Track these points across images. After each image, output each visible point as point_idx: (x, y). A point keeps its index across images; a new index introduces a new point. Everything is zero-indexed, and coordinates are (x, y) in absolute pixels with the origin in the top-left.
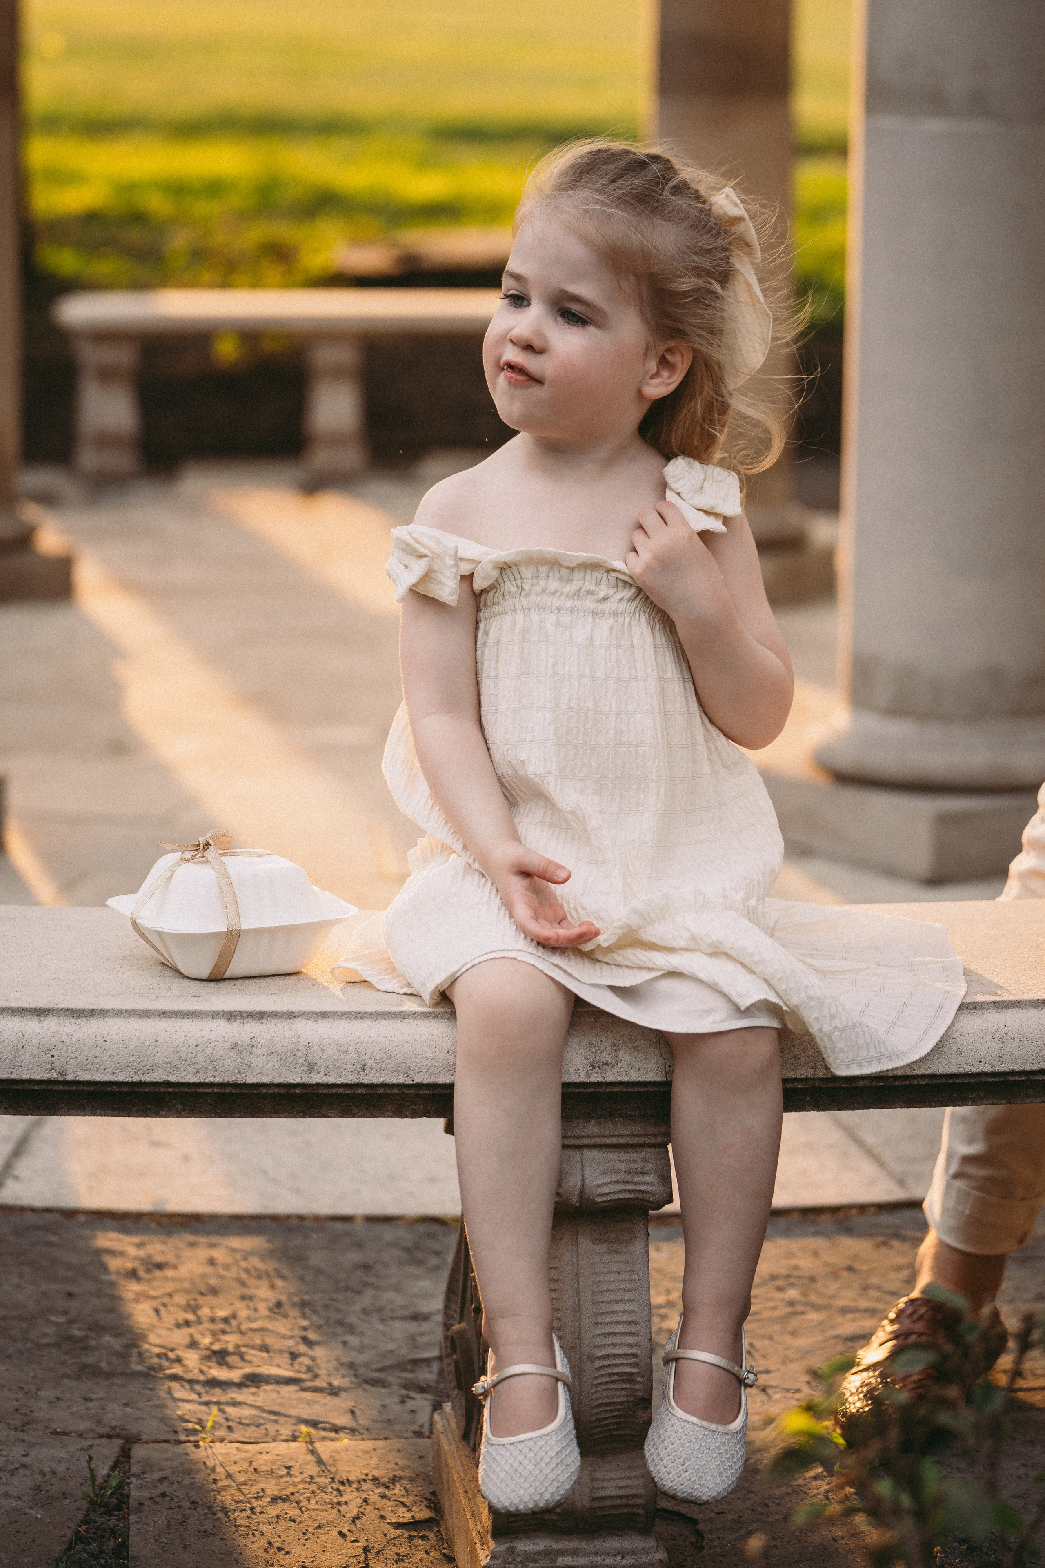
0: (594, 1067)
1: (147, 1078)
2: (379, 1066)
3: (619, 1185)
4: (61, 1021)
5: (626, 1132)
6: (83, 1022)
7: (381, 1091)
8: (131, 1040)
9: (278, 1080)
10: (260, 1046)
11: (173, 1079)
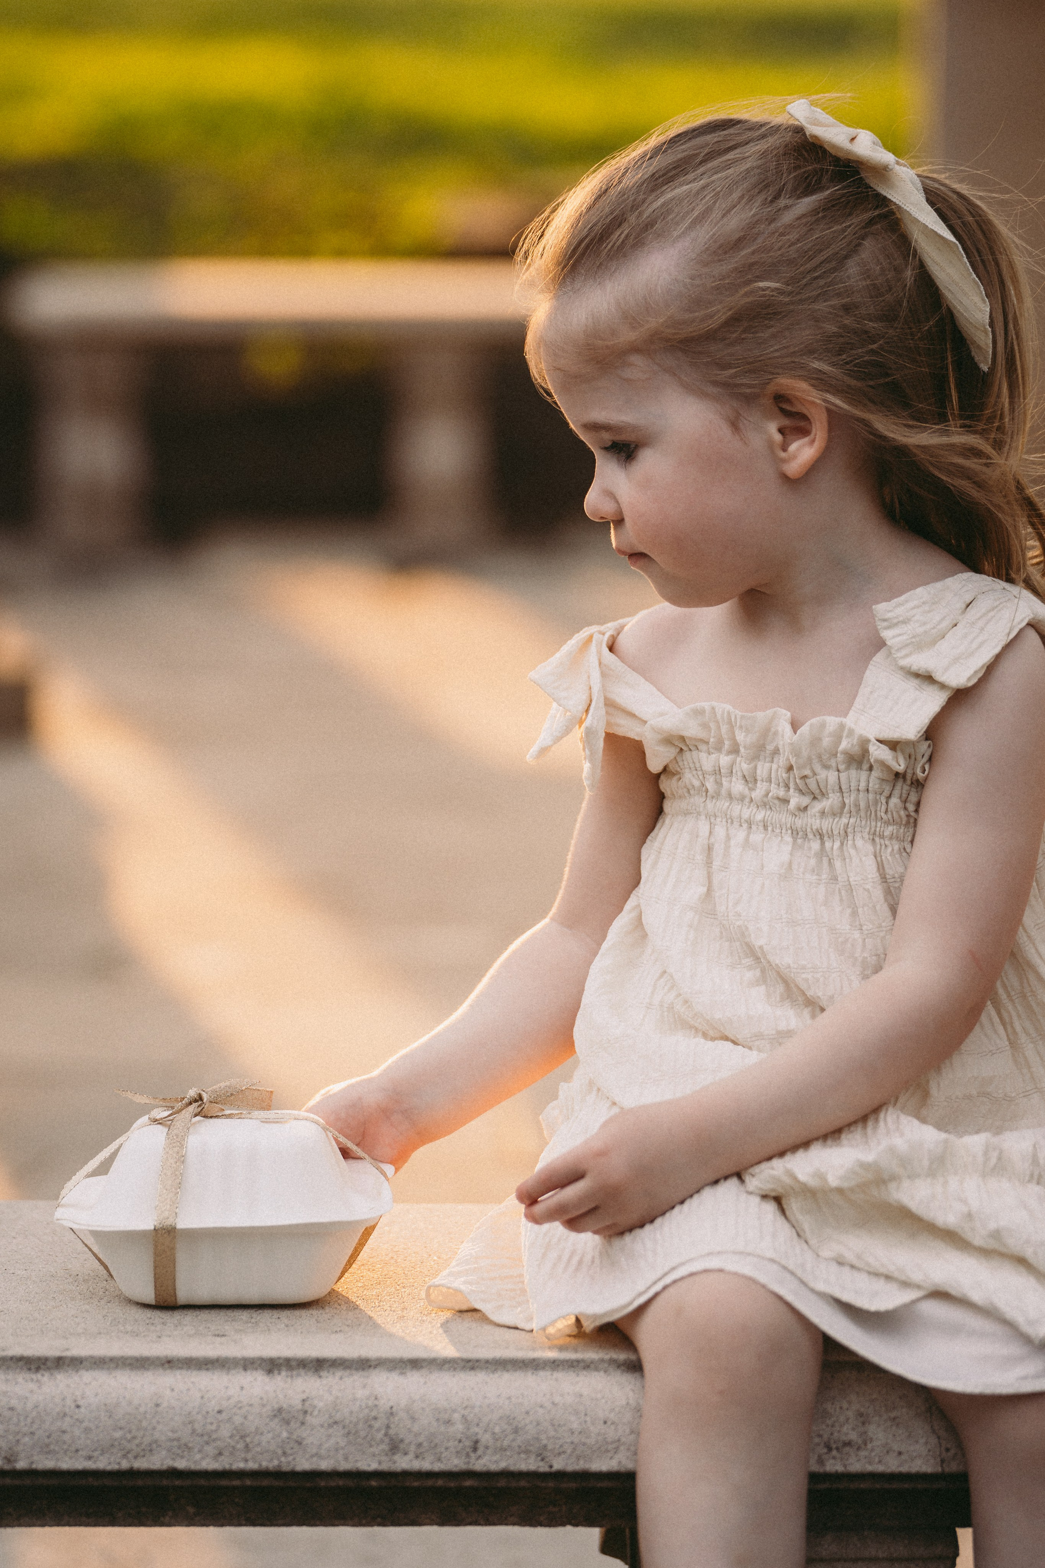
0: (830, 1449)
1: (141, 1464)
2: (499, 1444)
4: (10, 1376)
5: (881, 1555)
6: (44, 1377)
7: (502, 1483)
8: (118, 1404)
9: (344, 1466)
10: (316, 1413)
11: (181, 1464)
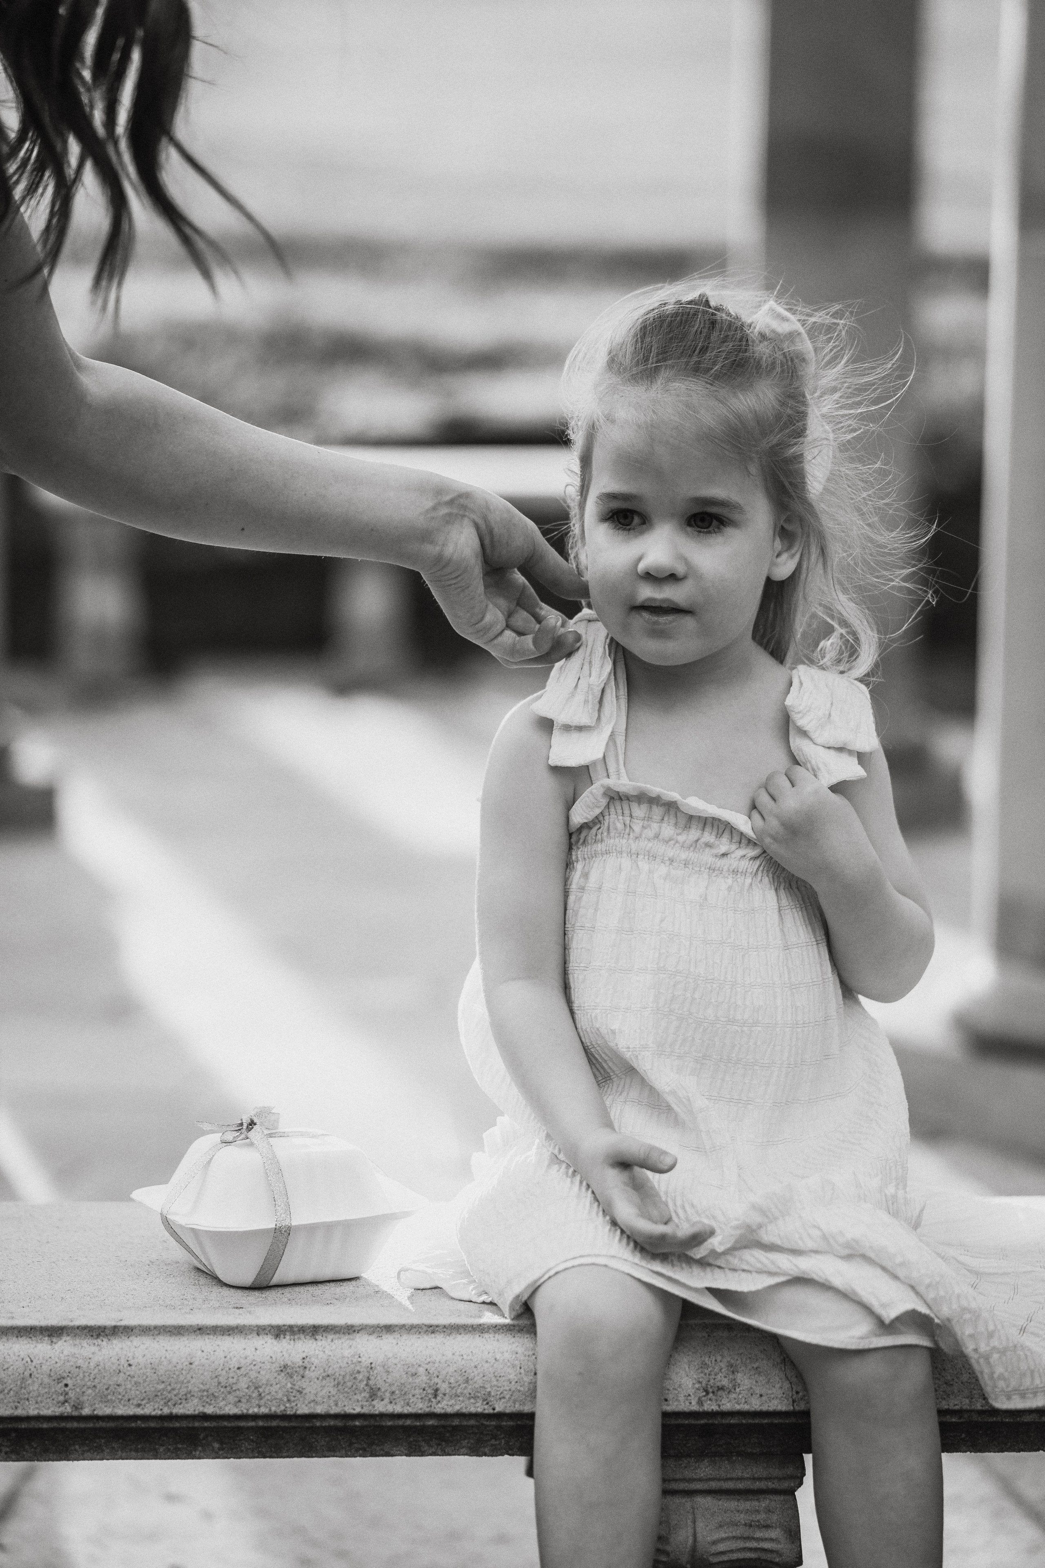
0: (707, 1393)
1: (179, 1410)
2: (454, 1391)
3: (739, 1541)
4: (77, 1341)
5: (747, 1476)
6: (104, 1343)
7: (456, 1422)
8: (160, 1363)
9: (334, 1410)
10: (313, 1368)
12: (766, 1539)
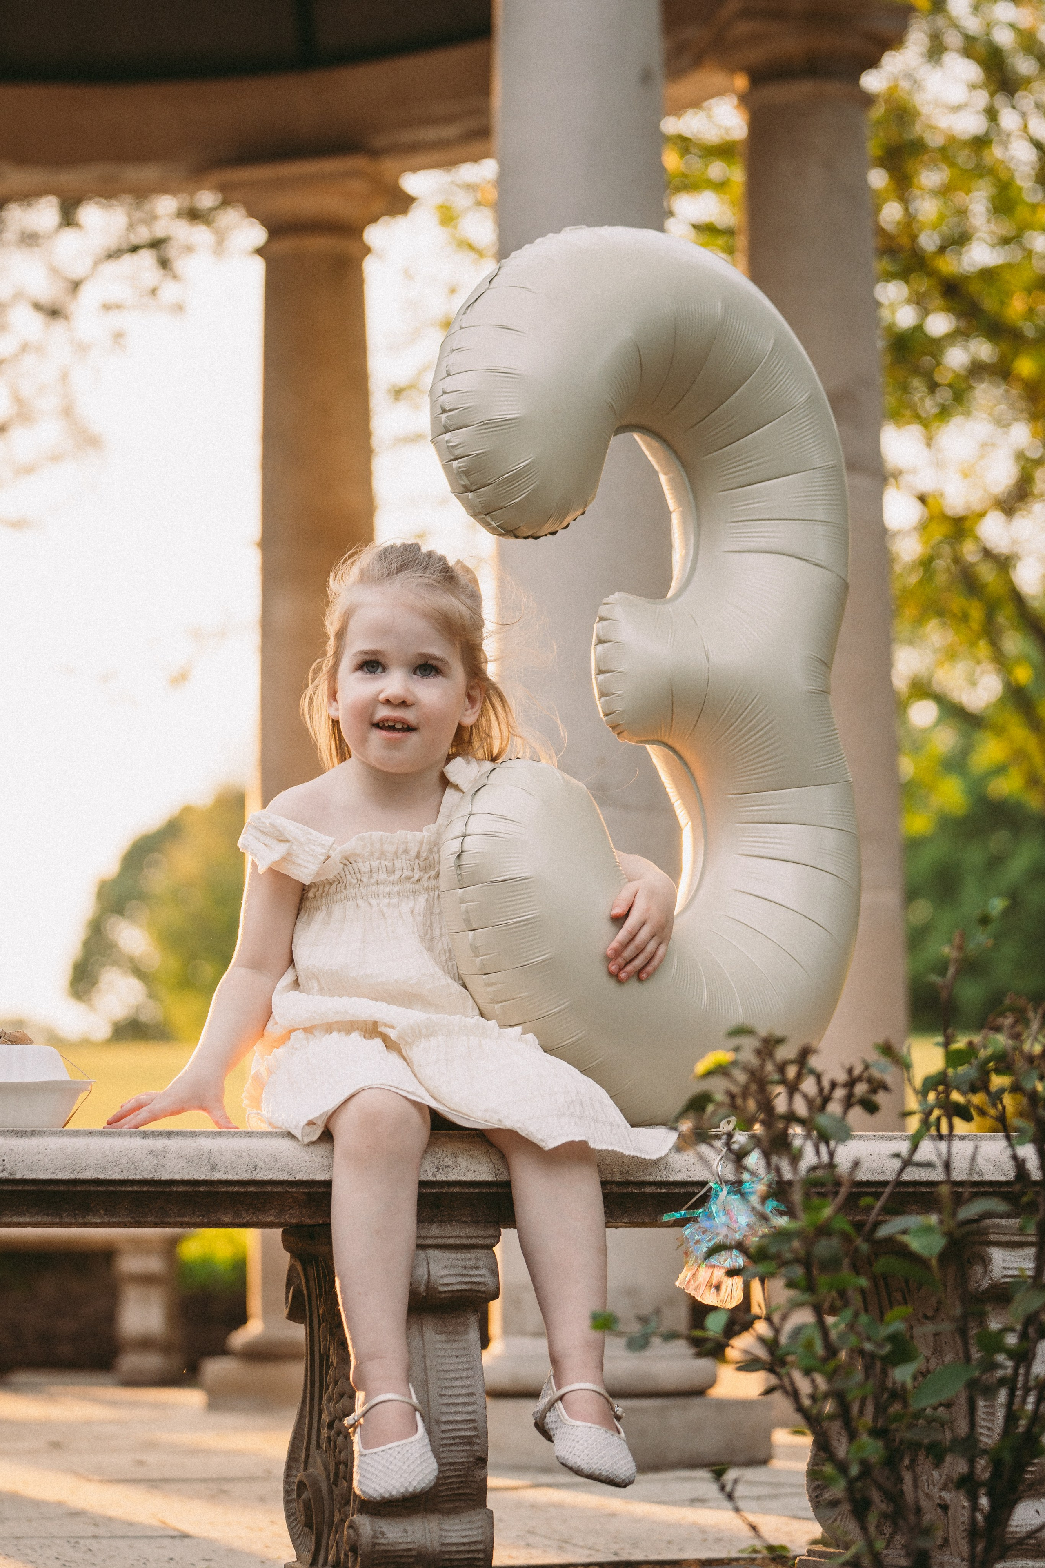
2: (267, 1166)
3: (458, 1277)
7: (270, 1187)
10: (171, 1154)
12: (476, 1276)
